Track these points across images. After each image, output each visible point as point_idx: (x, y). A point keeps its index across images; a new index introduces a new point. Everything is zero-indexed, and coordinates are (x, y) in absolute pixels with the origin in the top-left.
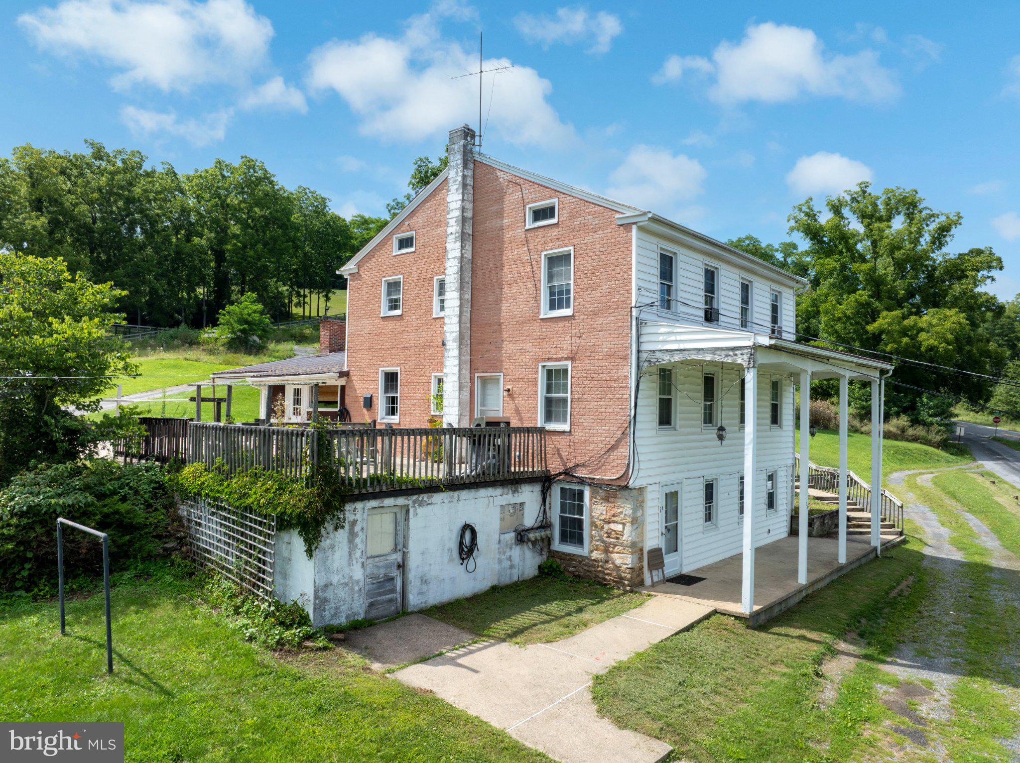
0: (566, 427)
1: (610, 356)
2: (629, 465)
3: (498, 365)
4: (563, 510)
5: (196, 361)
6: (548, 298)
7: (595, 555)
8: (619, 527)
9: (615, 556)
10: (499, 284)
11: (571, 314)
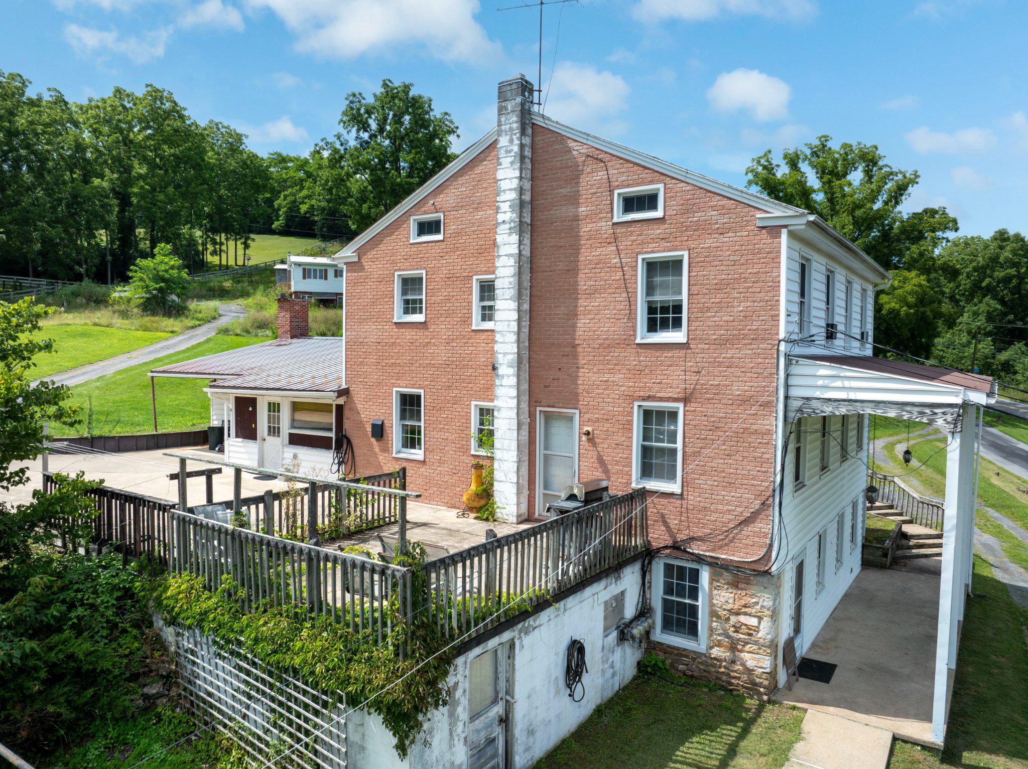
0: (674, 487)
1: (745, 401)
2: (771, 546)
3: (572, 400)
4: (668, 590)
5: (107, 326)
6: (646, 316)
7: (716, 652)
8: (753, 622)
9: (745, 656)
10: (572, 293)
11: (685, 341)
